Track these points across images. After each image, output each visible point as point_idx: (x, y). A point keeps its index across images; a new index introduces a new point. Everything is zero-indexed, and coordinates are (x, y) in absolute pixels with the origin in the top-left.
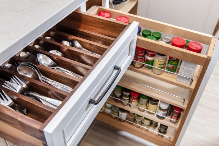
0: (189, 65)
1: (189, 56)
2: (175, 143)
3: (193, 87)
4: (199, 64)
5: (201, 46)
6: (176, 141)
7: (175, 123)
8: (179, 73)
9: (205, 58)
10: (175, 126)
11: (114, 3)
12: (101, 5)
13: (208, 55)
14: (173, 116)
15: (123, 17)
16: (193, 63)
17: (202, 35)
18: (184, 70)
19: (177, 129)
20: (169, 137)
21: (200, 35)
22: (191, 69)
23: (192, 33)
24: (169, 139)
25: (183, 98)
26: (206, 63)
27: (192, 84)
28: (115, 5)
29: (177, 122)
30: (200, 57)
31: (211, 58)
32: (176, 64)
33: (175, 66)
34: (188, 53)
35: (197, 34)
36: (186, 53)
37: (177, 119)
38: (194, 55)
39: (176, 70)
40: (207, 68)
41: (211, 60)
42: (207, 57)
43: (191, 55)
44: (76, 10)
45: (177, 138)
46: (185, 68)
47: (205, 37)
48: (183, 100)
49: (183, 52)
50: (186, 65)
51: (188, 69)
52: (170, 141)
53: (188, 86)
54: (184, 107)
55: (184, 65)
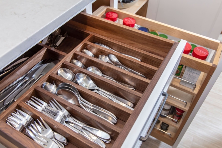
0: (193, 71)
1: (194, 63)
2: (176, 140)
3: (196, 92)
4: (203, 72)
5: (207, 53)
6: (177, 138)
7: (176, 122)
8: (183, 77)
9: (210, 66)
10: (176, 126)
11: (123, 2)
12: (109, 5)
13: (214, 63)
14: (175, 116)
15: (131, 18)
16: (197, 70)
17: (209, 40)
18: (188, 76)
19: (178, 129)
20: (169, 134)
21: (207, 40)
22: (195, 75)
23: (199, 37)
24: (170, 135)
25: (185, 101)
26: (211, 71)
27: (196, 89)
28: (125, 4)
29: (178, 122)
30: (205, 64)
31: (216, 66)
32: (180, 68)
33: (179, 71)
34: (193, 60)
35: (204, 39)
36: (190, 59)
37: (179, 119)
38: (199, 62)
39: (179, 74)
40: (211, 76)
41: (216, 68)
42: (213, 65)
43: (196, 62)
44: (82, 12)
45: (178, 136)
46: (188, 74)
47: (212, 42)
48: (185, 104)
49: (188, 59)
50: (190, 70)
51: (191, 74)
52: (171, 137)
53: (191, 91)
54: (186, 110)
55: (189, 71)
